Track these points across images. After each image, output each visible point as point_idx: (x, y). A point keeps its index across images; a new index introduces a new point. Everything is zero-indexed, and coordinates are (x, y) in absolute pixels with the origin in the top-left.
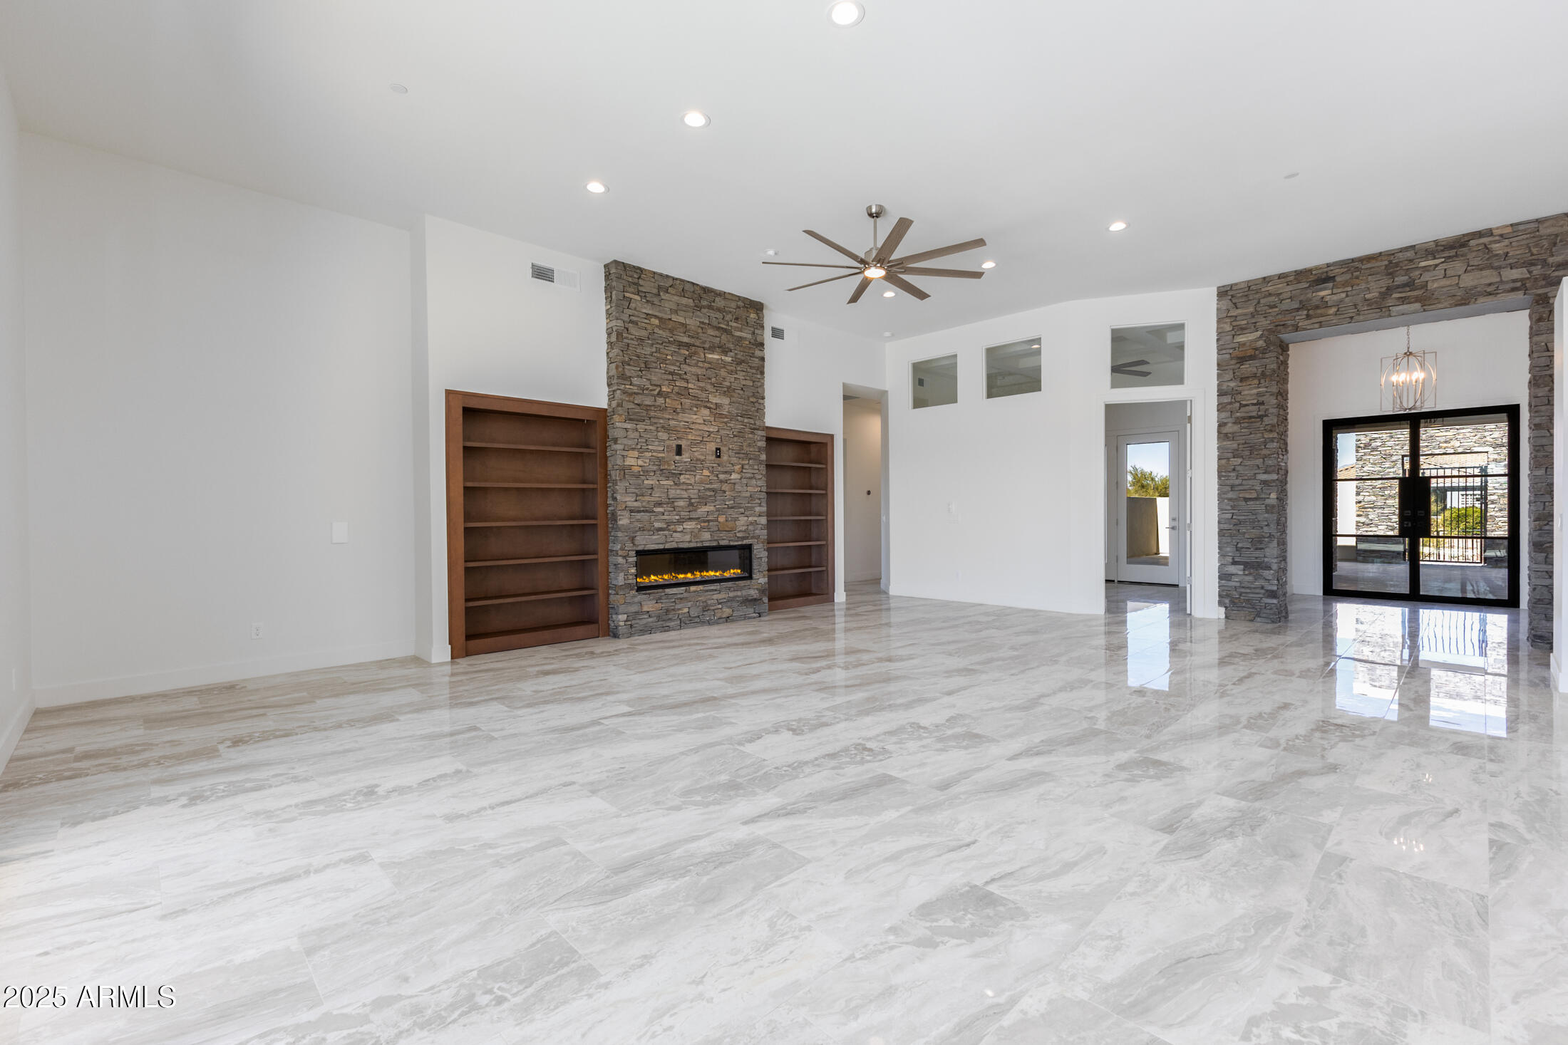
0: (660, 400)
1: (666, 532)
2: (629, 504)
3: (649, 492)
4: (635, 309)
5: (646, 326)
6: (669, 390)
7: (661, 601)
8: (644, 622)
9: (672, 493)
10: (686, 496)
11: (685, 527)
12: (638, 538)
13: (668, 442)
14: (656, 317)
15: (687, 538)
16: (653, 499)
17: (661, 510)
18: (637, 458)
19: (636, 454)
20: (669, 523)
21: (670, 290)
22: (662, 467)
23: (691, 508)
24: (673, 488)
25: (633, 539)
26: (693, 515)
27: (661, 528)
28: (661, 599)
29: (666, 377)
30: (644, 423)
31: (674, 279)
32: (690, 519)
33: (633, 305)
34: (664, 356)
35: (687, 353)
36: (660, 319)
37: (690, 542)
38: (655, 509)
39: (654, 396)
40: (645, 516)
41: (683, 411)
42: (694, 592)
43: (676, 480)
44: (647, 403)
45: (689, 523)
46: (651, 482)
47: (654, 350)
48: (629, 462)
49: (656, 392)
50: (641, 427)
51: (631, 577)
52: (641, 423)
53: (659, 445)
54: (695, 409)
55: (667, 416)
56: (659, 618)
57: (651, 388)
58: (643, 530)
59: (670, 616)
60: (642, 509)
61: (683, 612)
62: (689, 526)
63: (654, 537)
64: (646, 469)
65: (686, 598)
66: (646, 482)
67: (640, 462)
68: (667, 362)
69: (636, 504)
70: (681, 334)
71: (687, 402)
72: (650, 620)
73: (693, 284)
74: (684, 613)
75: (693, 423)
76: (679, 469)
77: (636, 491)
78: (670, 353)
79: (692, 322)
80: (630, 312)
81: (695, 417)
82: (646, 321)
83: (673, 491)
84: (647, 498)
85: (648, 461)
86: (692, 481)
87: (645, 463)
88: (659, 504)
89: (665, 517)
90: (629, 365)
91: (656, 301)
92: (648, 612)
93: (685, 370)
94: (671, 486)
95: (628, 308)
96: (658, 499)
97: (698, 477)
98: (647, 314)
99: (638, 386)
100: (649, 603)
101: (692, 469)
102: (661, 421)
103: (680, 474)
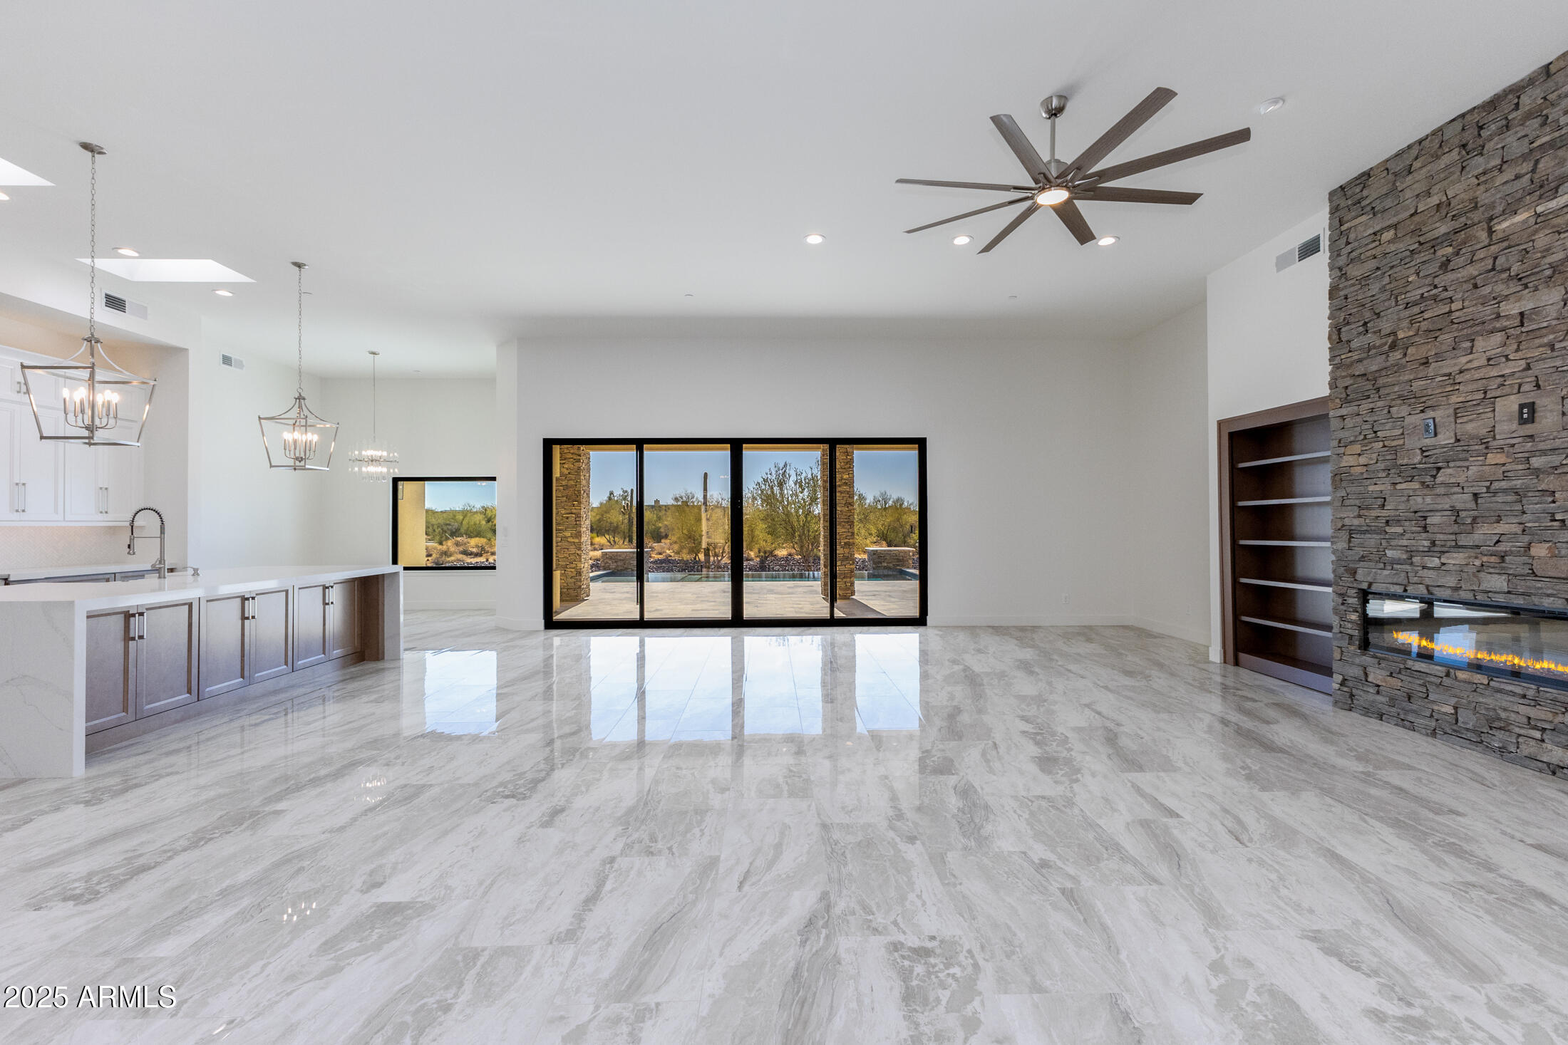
0: (1397, 355)
1: (1408, 567)
2: (1347, 522)
3: (1380, 502)
4: (1356, 240)
5: (1374, 252)
6: (1411, 333)
7: (1400, 676)
8: (1371, 697)
9: (1418, 502)
10: (1447, 507)
11: (1443, 560)
12: (1360, 571)
13: (1409, 420)
14: (1389, 227)
15: (1451, 581)
16: (1384, 513)
17: (1400, 530)
18: (1359, 455)
19: (1357, 448)
20: (1411, 553)
21: (1417, 165)
22: (1400, 462)
23: (1455, 528)
24: (1420, 493)
25: (1353, 573)
26: (1463, 540)
27: (1399, 559)
28: (1400, 673)
29: (1407, 313)
30: (1370, 400)
31: (1420, 142)
32: (1457, 546)
33: (1352, 236)
34: (1403, 281)
35: (1450, 250)
36: (1395, 226)
37: (1457, 589)
38: (1387, 529)
39: (1386, 353)
40: (1372, 541)
41: (1439, 357)
42: (1465, 682)
43: (1428, 479)
44: (1374, 368)
45: (1455, 555)
46: (1377, 488)
47: (1387, 280)
48: (1347, 461)
49: (1386, 347)
50: (1366, 406)
51: (1349, 625)
52: (1364, 402)
53: (1394, 428)
54: (1468, 344)
55: (1407, 378)
56: (1392, 702)
57: (1378, 343)
58: (1370, 560)
59: (1414, 707)
60: (1365, 528)
61: (1443, 710)
62: (1455, 559)
63: (1386, 572)
64: (1371, 468)
65: (1448, 688)
66: (1371, 488)
67: (1363, 460)
68: (1408, 288)
69: (1356, 522)
70: (1438, 225)
71: (1447, 339)
72: (1379, 698)
73: (1463, 116)
74: (1445, 714)
75: (1461, 372)
76: (1432, 460)
77: (1357, 502)
78: (1413, 270)
79: (1459, 189)
80: (1349, 248)
81: (1464, 360)
82: (1374, 245)
83: (1419, 499)
84: (1374, 513)
85: (1375, 456)
86: (1461, 480)
87: (1371, 459)
88: (1398, 522)
89: (1405, 542)
90: (1348, 323)
91: (1389, 203)
92: (1378, 686)
93: (1443, 284)
94: (1415, 490)
95: (1348, 243)
96: (1392, 513)
97: (1473, 469)
98: (1375, 234)
99: (1360, 348)
100: (1378, 671)
101: (1462, 456)
102: (1396, 389)
103: (1439, 469)
